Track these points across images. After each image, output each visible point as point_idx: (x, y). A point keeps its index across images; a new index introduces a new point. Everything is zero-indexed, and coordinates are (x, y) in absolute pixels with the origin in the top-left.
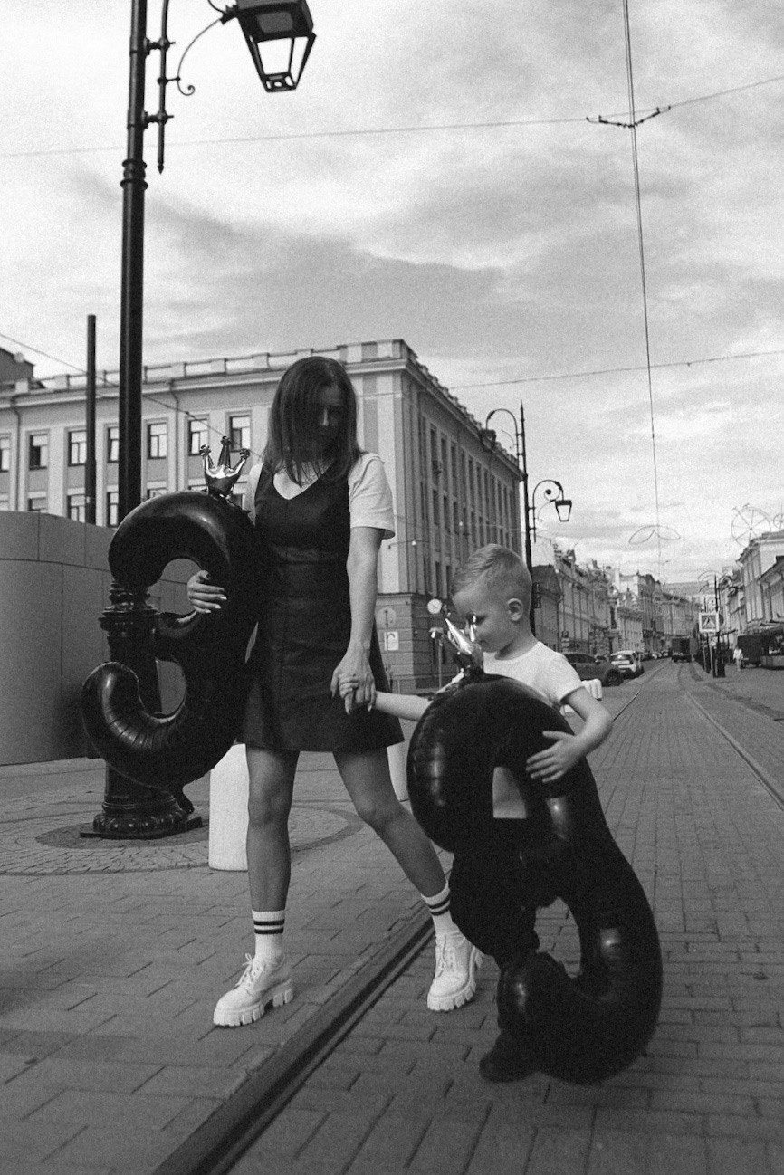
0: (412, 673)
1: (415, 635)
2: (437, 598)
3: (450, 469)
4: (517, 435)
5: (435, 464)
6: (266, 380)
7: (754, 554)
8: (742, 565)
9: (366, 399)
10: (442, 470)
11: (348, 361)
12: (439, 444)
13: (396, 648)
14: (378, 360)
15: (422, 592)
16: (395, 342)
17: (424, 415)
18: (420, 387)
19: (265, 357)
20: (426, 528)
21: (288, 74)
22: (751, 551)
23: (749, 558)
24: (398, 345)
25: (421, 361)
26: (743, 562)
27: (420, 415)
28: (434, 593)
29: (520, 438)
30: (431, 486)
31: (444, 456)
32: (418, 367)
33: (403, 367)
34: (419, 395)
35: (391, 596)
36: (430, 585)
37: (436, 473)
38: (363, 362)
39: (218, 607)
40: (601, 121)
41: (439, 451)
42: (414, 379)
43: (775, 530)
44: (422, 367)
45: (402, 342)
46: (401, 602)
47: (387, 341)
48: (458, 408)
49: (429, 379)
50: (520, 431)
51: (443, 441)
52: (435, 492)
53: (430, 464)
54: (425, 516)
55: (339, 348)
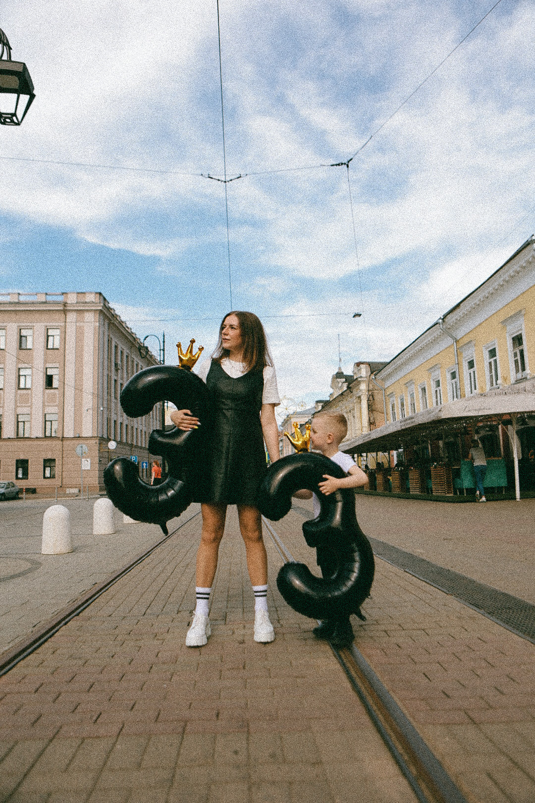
0: (97, 483)
1: (100, 461)
2: (114, 440)
3: (125, 368)
4: (160, 350)
5: (116, 365)
6: (18, 309)
7: (289, 422)
8: (282, 428)
9: (78, 324)
10: (120, 368)
11: (69, 302)
12: (119, 354)
13: (89, 468)
14: (86, 303)
15: (105, 436)
16: (96, 293)
17: (111, 336)
18: (110, 320)
19: (17, 296)
20: (109, 401)
21: (14, 115)
22: (288, 420)
23: (286, 425)
24: (98, 295)
25: (112, 305)
26: (282, 427)
27: (109, 336)
28: (112, 437)
29: (162, 352)
30: (114, 377)
31: (122, 361)
32: (109, 309)
33: (100, 308)
34: (109, 324)
35: (87, 438)
36: (110, 433)
37: (117, 370)
38: (77, 303)
39: (197, 427)
40: (209, 177)
41: (119, 358)
42: (106, 315)
43: (299, 410)
44: (111, 309)
45: (100, 294)
46: (93, 442)
47: (91, 293)
48: (131, 334)
49: (115, 316)
50: (162, 348)
51: (122, 352)
52: (116, 381)
53: (113, 364)
54: (109, 393)
55: (63, 294)
